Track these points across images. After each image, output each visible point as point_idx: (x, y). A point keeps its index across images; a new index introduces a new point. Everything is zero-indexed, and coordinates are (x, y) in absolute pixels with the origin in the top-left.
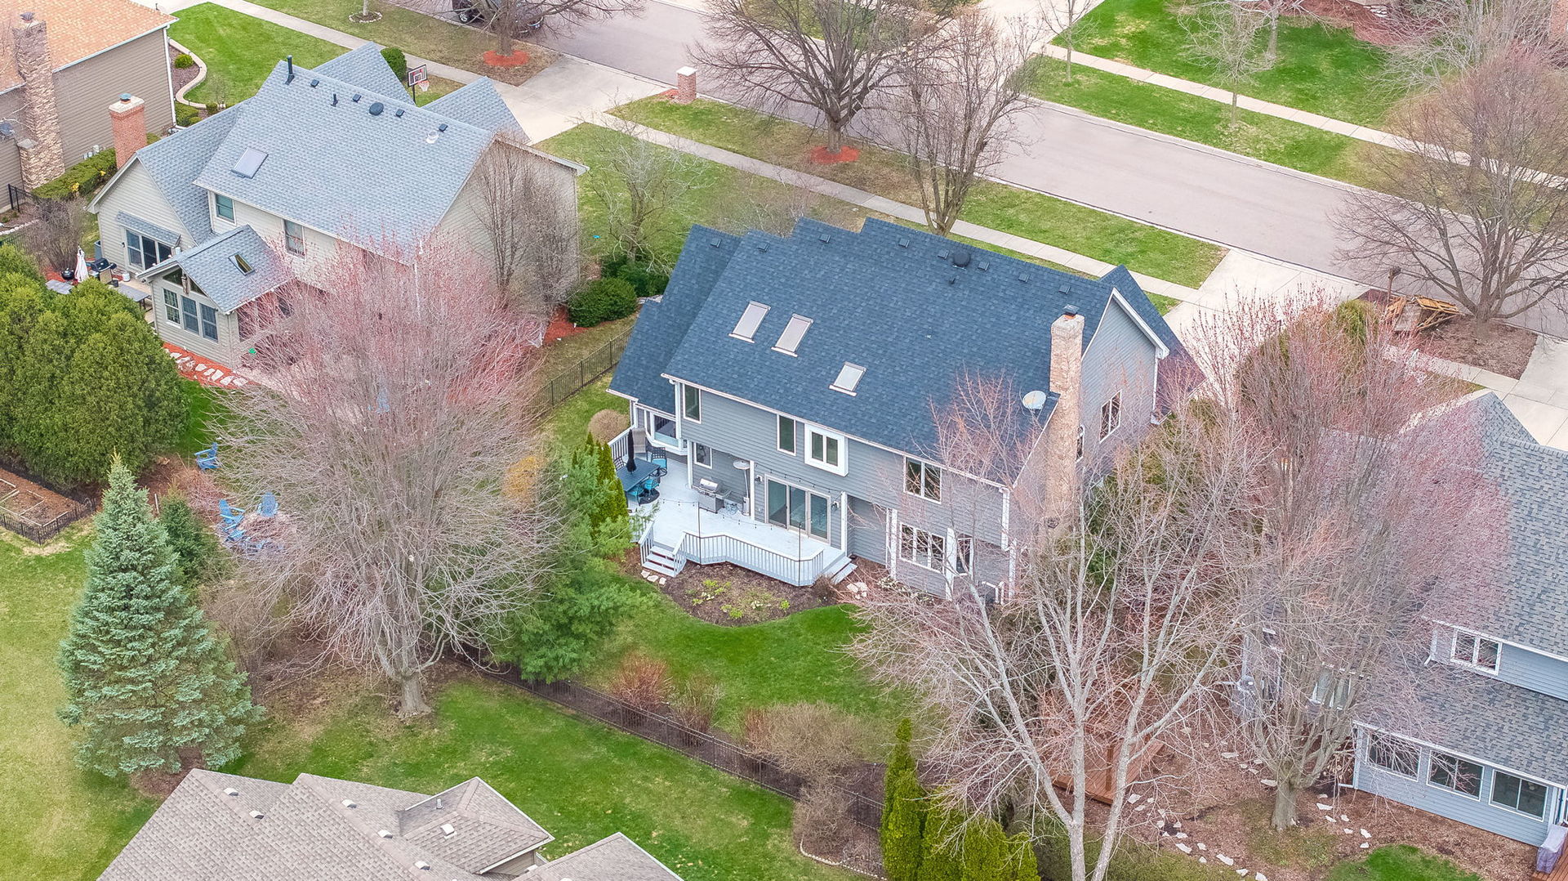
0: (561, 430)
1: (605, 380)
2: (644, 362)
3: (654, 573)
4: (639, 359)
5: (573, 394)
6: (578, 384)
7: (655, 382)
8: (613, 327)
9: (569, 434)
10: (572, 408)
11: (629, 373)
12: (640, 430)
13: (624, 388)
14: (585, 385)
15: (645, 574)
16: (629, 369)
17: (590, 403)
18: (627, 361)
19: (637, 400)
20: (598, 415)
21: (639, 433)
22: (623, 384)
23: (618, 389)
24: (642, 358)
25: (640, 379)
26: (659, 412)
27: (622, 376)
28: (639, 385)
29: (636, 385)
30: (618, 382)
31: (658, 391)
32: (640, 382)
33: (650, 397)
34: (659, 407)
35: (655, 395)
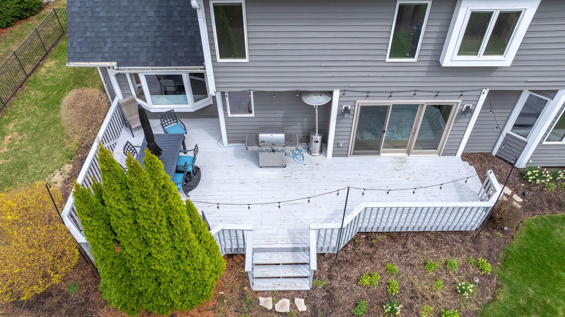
0: (25, 128)
1: (47, 65)
2: (103, 14)
3: (277, 295)
4: (93, 12)
5: (21, 86)
6: (21, 76)
7: (130, 34)
8: (30, 23)
9: (37, 129)
10: (27, 101)
11: (88, 34)
12: (127, 99)
13: (90, 55)
14: (30, 75)
15: (266, 302)
16: (86, 29)
17: (44, 89)
18: (78, 20)
19: (114, 64)
20: (69, 97)
21: (127, 104)
22: (85, 50)
23: (82, 58)
24: (98, 10)
25: (108, 37)
26: (152, 69)
27: (80, 40)
28: (109, 45)
29: (105, 45)
30: (78, 50)
31: (140, 44)
32: (109, 40)
33: (132, 54)
34: (150, 63)
35: (137, 50)
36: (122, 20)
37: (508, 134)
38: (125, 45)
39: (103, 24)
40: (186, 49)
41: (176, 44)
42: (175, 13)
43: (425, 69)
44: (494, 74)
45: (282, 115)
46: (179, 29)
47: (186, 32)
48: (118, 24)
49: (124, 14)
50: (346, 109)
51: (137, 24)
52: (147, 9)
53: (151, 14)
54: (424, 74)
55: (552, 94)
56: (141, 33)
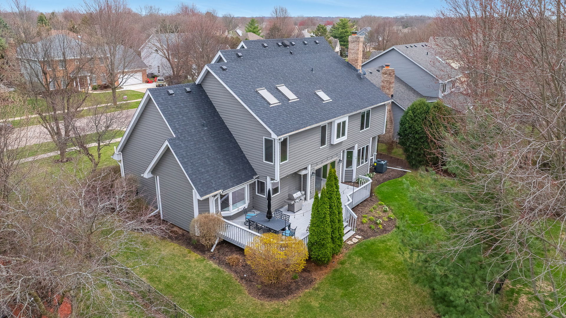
2: (203, 170)
4: (199, 171)
7: (219, 175)
11: (202, 181)
18: (194, 176)
19: (221, 191)
22: (205, 189)
23: (206, 193)
24: (200, 169)
25: (211, 180)
26: (237, 187)
27: (200, 185)
28: (214, 183)
29: (213, 184)
30: (202, 190)
31: (226, 178)
32: (212, 181)
33: (225, 184)
34: (235, 185)
35: (226, 181)
36: (212, 170)
37: (346, 170)
38: (220, 181)
39: (206, 175)
40: (244, 174)
41: (239, 173)
42: (231, 161)
43: (328, 148)
44: (343, 144)
45: (287, 189)
46: (236, 167)
47: (239, 167)
48: (212, 173)
49: (212, 168)
50: (312, 172)
51: (219, 170)
52: (219, 162)
53: (222, 164)
54: (328, 150)
55: (353, 148)
56: (224, 173)
